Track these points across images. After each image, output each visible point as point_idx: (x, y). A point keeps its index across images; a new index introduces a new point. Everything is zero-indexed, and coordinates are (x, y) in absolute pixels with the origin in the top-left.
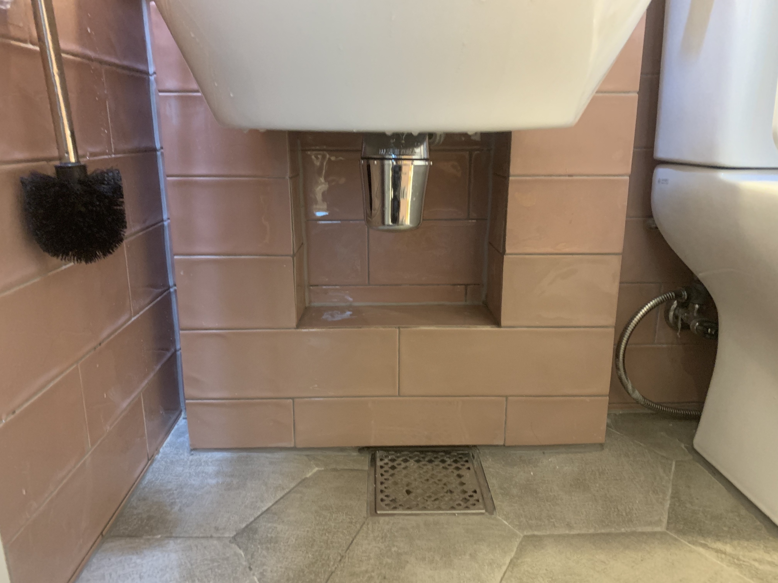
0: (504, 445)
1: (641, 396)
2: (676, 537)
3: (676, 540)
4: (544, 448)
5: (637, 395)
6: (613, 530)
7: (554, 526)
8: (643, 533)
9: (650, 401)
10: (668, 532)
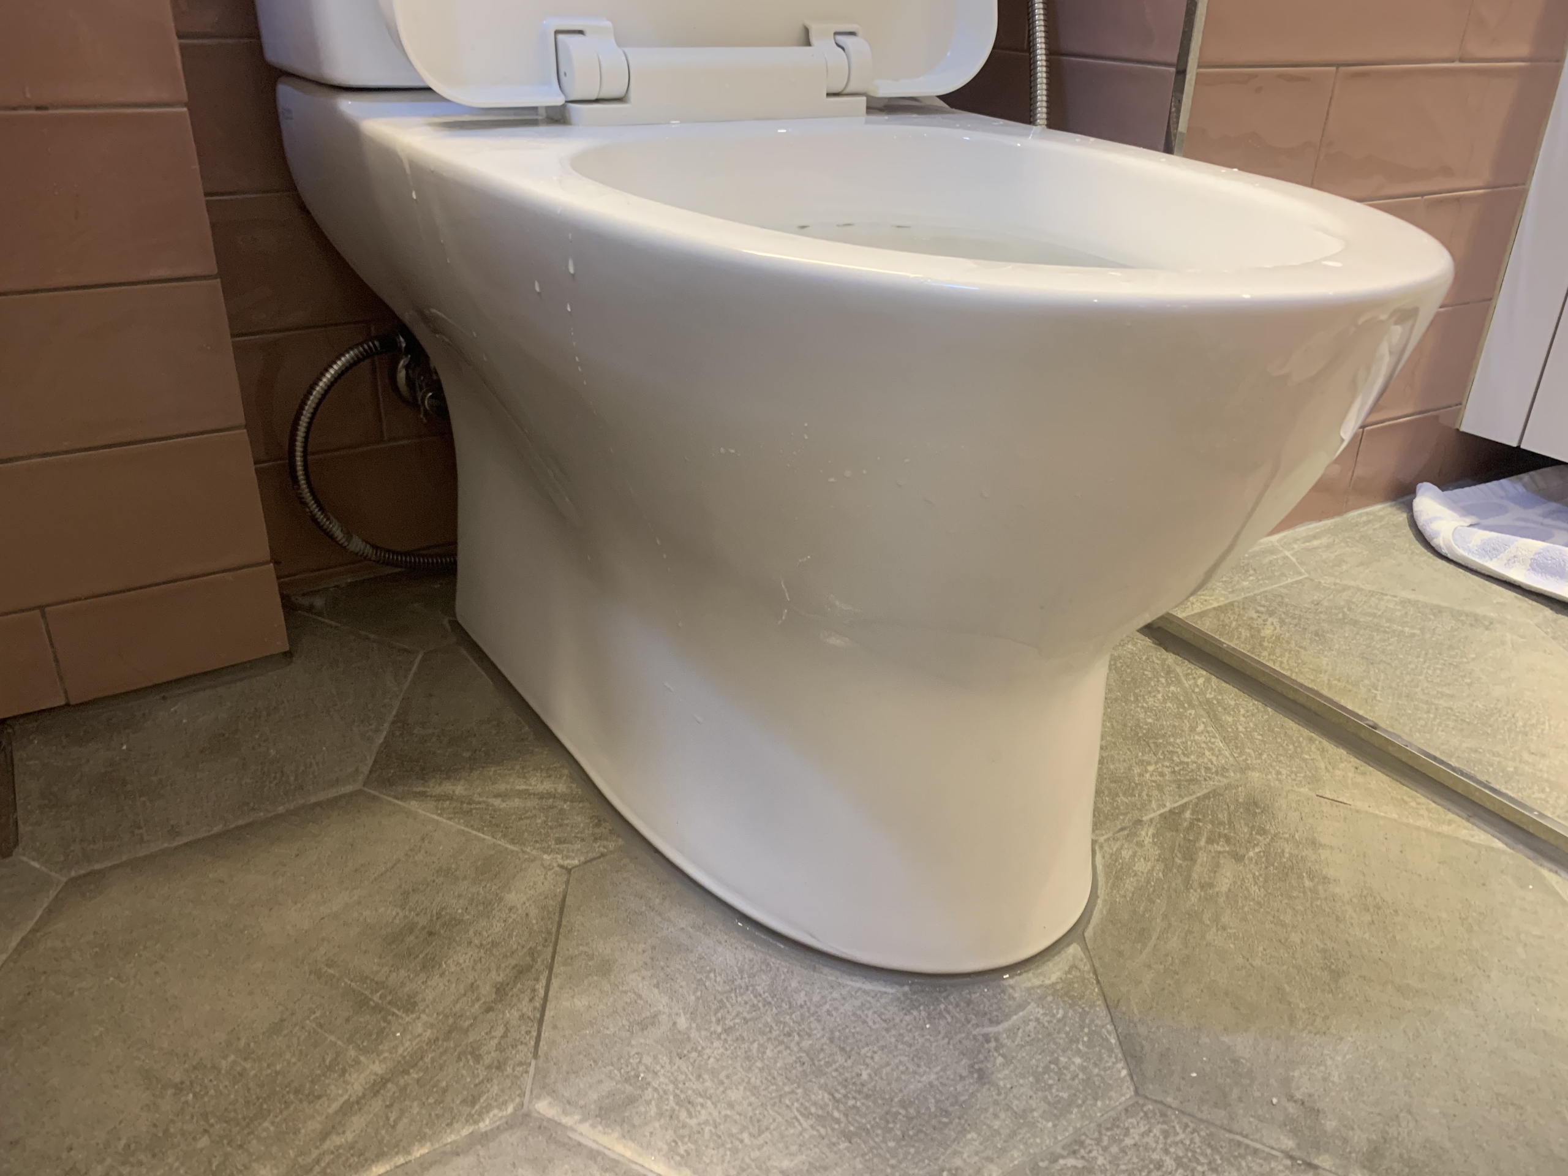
0: (68, 705)
1: (368, 546)
2: (376, 793)
3: (374, 798)
4: (163, 688)
5: (357, 545)
6: (262, 814)
7: (142, 841)
8: (318, 804)
9: (389, 551)
10: (366, 789)
